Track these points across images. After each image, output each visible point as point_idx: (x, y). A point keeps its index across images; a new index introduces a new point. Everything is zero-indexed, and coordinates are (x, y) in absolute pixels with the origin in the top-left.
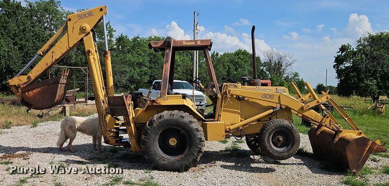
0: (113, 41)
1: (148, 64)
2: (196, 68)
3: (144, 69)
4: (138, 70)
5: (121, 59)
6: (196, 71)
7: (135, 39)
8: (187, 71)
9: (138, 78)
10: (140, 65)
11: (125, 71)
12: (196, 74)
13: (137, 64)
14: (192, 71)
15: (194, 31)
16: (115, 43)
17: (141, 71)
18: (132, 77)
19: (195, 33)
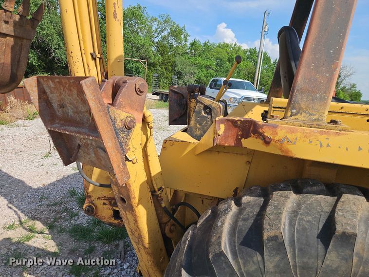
0: (187, 46)
1: (214, 68)
2: (259, 71)
3: (211, 71)
4: (205, 72)
5: (192, 62)
6: (259, 74)
7: (206, 44)
8: (249, 74)
9: (205, 79)
10: (208, 67)
11: (195, 73)
12: (258, 77)
13: (205, 67)
14: (254, 74)
15: (262, 32)
16: (188, 48)
17: (207, 73)
18: (200, 78)
19: (263, 35)
